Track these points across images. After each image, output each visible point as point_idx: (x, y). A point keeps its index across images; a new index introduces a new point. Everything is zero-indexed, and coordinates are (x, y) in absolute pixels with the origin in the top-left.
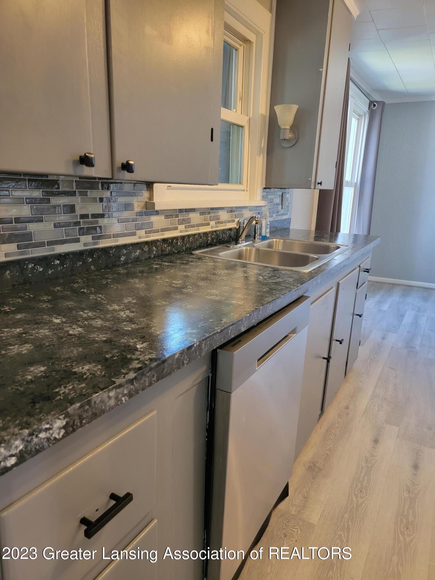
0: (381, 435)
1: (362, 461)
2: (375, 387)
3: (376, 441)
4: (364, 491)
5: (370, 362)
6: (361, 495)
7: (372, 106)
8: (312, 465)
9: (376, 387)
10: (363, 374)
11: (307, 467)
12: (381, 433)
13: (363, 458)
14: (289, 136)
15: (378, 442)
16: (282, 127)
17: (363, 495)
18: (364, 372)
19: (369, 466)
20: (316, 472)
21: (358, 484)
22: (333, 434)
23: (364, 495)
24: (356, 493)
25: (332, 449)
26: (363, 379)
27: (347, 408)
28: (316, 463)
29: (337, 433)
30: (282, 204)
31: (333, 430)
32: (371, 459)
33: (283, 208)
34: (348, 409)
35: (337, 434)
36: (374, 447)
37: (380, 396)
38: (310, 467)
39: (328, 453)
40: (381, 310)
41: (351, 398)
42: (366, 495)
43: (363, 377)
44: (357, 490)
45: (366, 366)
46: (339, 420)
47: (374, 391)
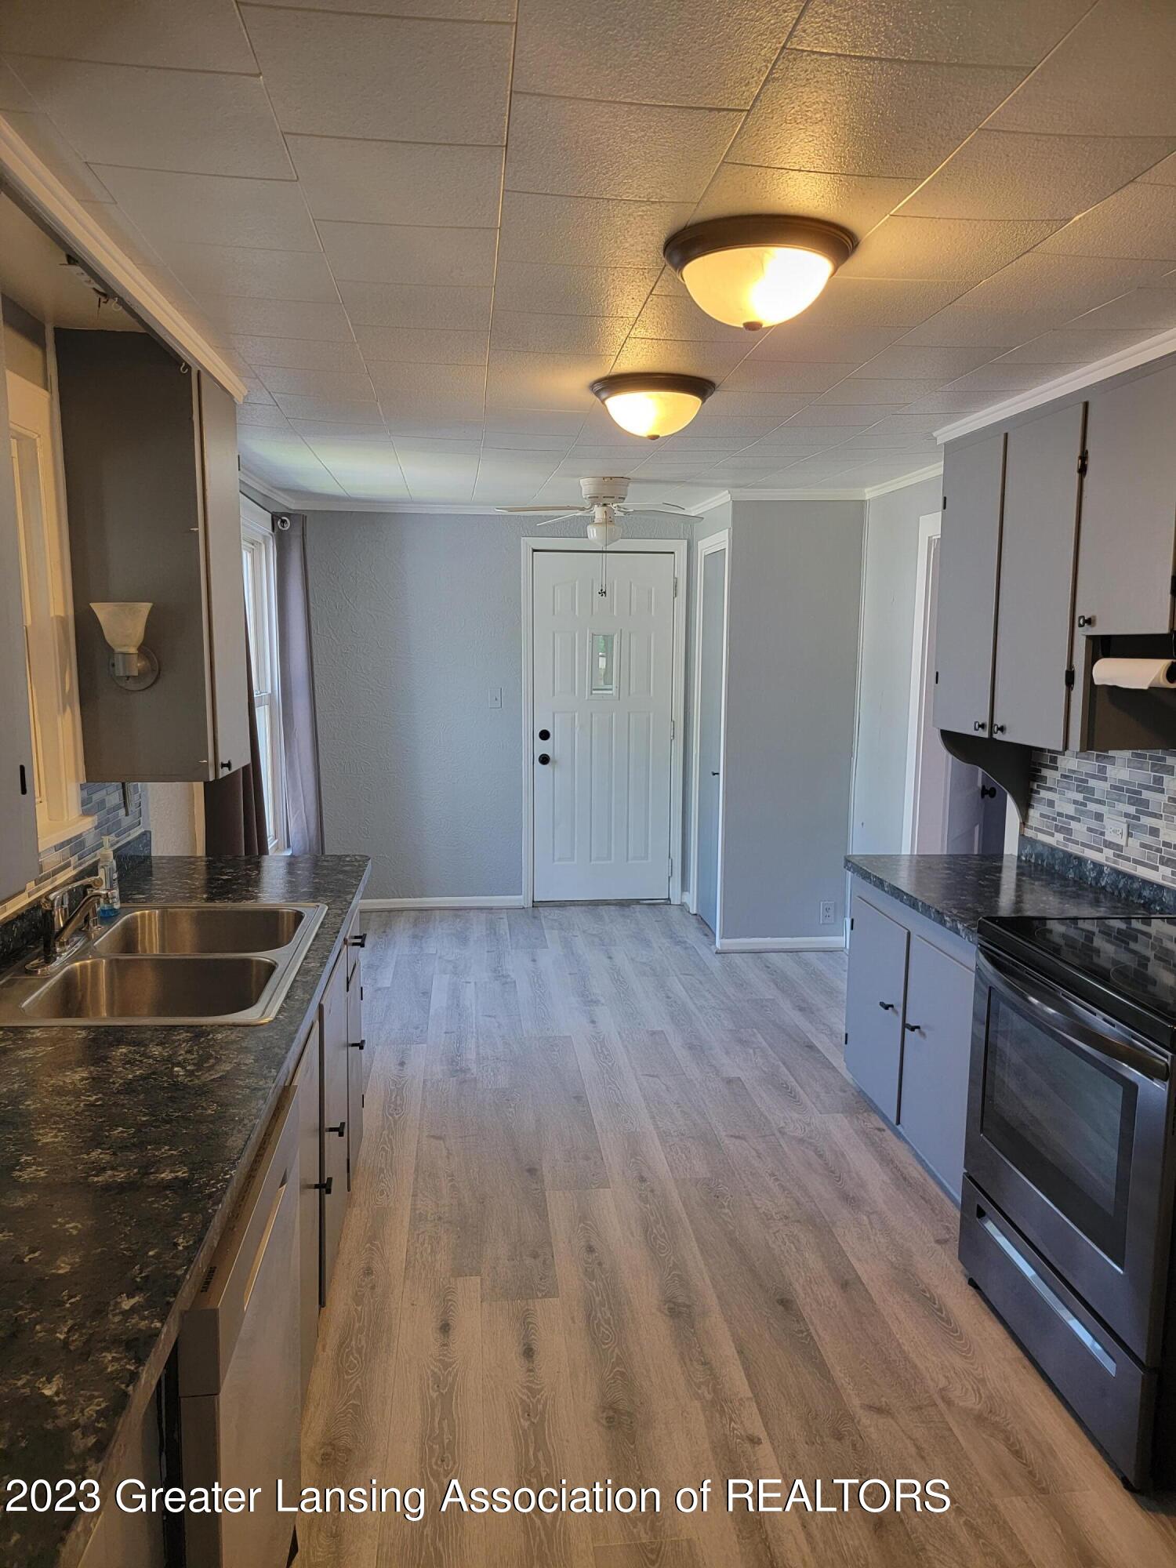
0: (452, 1307)
1: (428, 1388)
2: (413, 1196)
3: (445, 1328)
4: (448, 1457)
5: (388, 1136)
6: (446, 1468)
7: (279, 522)
8: (329, 1449)
9: (415, 1195)
10: (382, 1170)
11: (318, 1459)
12: (450, 1303)
13: (428, 1379)
14: (139, 665)
15: (449, 1329)
16: (118, 650)
17: (448, 1466)
18: (383, 1166)
19: (444, 1392)
20: (341, 1463)
21: (434, 1446)
22: (354, 1351)
23: (451, 1463)
24: (435, 1467)
25: (361, 1388)
26: (383, 1184)
27: (368, 1271)
28: (336, 1441)
29: (363, 1342)
30: (125, 803)
31: (351, 1340)
32: (446, 1373)
33: (130, 812)
34: (372, 1273)
35: (363, 1347)
36: (444, 1345)
37: (429, 1215)
38: (326, 1457)
39: (355, 1402)
40: (379, 989)
41: (371, 1243)
42: (454, 1463)
43: (384, 1180)
44: (434, 1460)
45: (383, 1149)
46: (359, 1308)
47: (414, 1209)
